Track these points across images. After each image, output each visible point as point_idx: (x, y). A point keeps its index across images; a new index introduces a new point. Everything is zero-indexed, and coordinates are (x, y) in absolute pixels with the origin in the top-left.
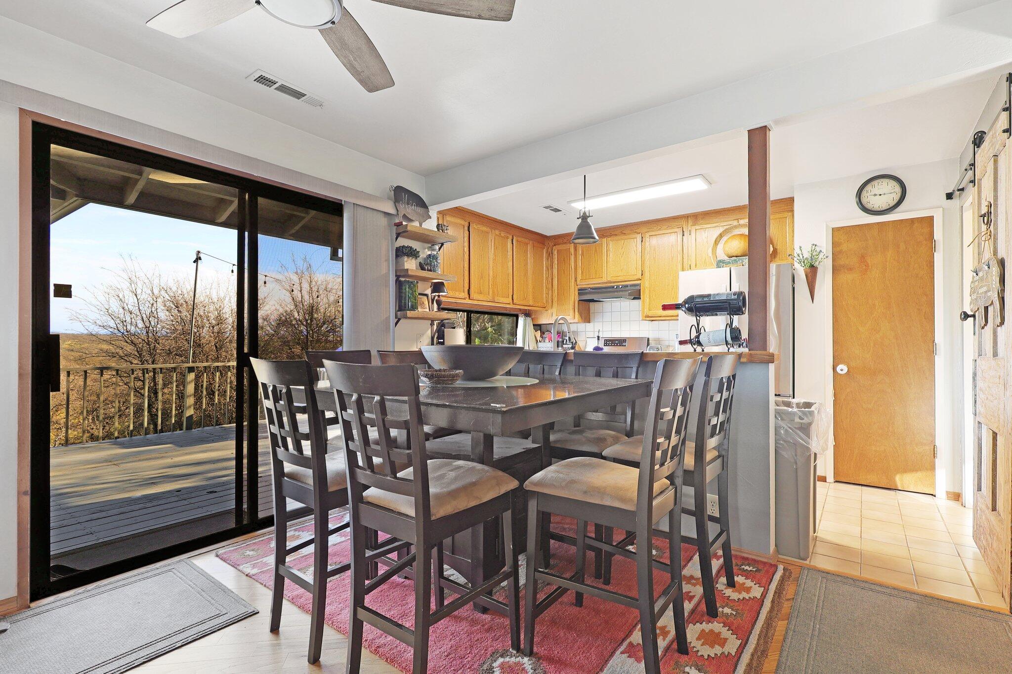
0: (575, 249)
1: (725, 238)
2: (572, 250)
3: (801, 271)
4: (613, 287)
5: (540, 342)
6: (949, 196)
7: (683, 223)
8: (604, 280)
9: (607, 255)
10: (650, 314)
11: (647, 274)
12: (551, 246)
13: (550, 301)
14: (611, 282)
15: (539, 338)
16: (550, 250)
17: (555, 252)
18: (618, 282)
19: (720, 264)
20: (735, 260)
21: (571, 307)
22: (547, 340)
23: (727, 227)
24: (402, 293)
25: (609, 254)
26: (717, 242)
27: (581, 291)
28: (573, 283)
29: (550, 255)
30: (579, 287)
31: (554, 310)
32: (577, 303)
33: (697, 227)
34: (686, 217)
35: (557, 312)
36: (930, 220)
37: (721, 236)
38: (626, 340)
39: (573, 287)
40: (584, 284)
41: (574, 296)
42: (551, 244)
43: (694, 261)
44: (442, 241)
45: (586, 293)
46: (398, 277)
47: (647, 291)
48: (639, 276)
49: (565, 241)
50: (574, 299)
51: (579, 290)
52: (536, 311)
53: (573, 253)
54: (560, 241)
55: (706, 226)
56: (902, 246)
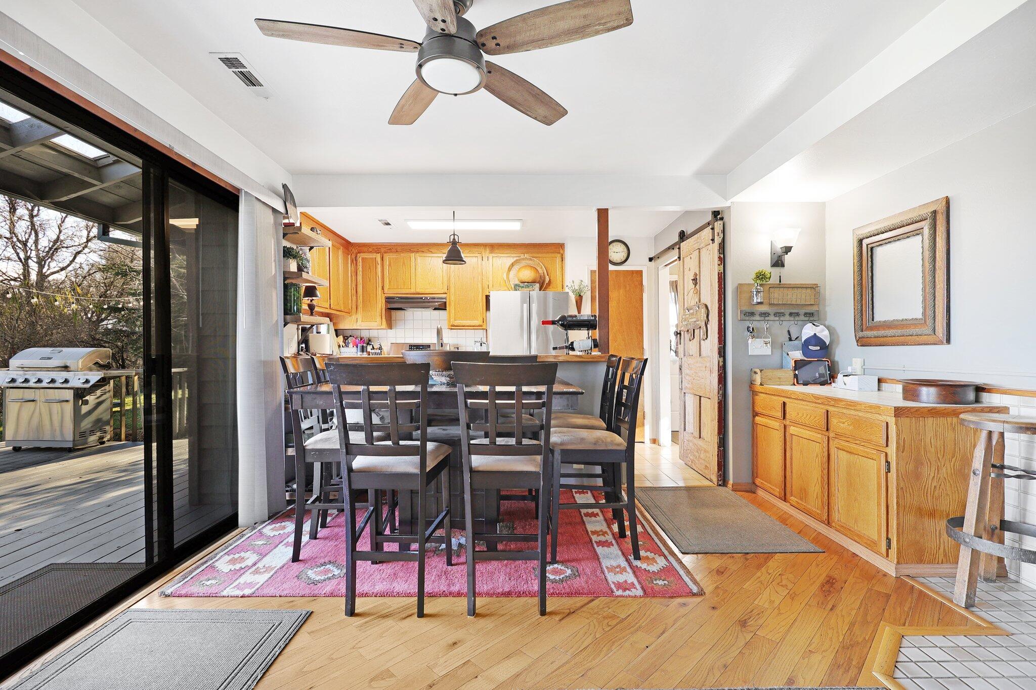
0: (382, 259)
1: (516, 267)
2: (379, 259)
3: (573, 298)
4: (422, 298)
5: (343, 347)
6: (651, 259)
7: (482, 249)
8: (413, 291)
9: (415, 269)
10: (456, 323)
11: (452, 290)
12: (355, 252)
13: (354, 307)
14: (419, 294)
15: (342, 343)
16: (353, 256)
17: (360, 260)
18: (426, 294)
19: (516, 287)
20: (527, 285)
21: (378, 314)
22: (351, 345)
23: (518, 258)
24: (287, 295)
25: (417, 269)
26: (510, 269)
27: (389, 300)
28: (380, 291)
29: (355, 261)
30: (386, 295)
31: (359, 316)
32: (384, 310)
33: (494, 255)
34: (485, 245)
35: (362, 318)
36: (641, 272)
37: (513, 265)
38: (430, 346)
39: (380, 295)
40: (391, 293)
41: (381, 304)
42: (355, 251)
43: (491, 282)
44: (312, 245)
45: (394, 302)
46: (285, 279)
47: (453, 304)
48: (446, 291)
49: (370, 250)
50: (381, 306)
51: (387, 298)
52: (337, 316)
53: (379, 263)
54: (365, 249)
55: (500, 255)
56: (628, 288)
